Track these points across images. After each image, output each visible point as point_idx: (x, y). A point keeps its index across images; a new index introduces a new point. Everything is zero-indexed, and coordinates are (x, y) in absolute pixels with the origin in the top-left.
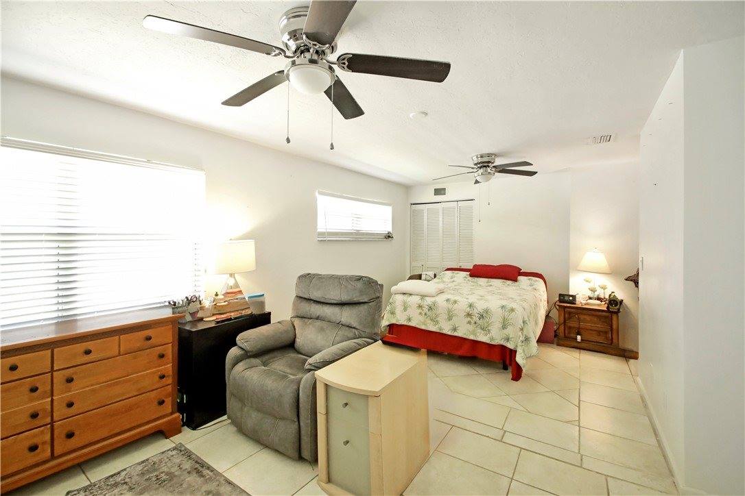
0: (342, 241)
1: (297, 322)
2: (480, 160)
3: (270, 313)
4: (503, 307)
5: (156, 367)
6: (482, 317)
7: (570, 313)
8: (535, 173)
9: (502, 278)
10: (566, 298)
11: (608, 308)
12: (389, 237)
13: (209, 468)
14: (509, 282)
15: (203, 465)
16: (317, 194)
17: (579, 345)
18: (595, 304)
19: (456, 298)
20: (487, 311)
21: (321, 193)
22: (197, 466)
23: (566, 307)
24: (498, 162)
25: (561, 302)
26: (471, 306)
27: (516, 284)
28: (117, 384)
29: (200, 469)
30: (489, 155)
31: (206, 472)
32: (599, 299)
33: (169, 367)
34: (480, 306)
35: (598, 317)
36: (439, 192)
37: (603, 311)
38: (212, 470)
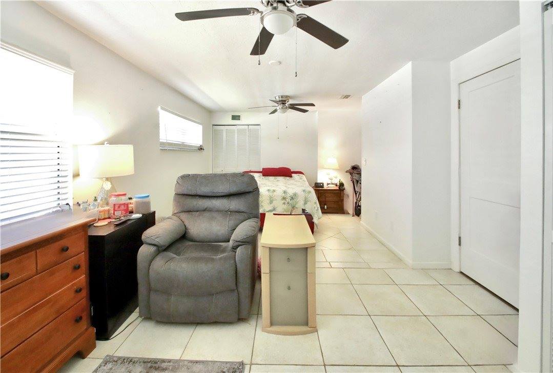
0: (173, 150)
1: (184, 216)
2: (281, 99)
3: (154, 212)
4: (304, 191)
5: (71, 281)
6: (292, 198)
7: (321, 193)
8: (307, 111)
9: (283, 176)
10: (319, 185)
11: (339, 188)
12: (201, 149)
13: (163, 361)
14: (288, 178)
15: (155, 361)
16: (159, 108)
17: (326, 211)
18: (333, 187)
19: (274, 188)
20: (295, 194)
21: (162, 109)
22: (149, 365)
23: (319, 190)
24: (291, 102)
25: (316, 187)
26: (285, 192)
27: (292, 178)
28: (35, 310)
29: (157, 365)
30: (287, 97)
31: (164, 365)
32: (332, 184)
33: (82, 279)
34: (291, 192)
35: (334, 193)
36: (235, 118)
37: (336, 190)
38: (170, 361)
